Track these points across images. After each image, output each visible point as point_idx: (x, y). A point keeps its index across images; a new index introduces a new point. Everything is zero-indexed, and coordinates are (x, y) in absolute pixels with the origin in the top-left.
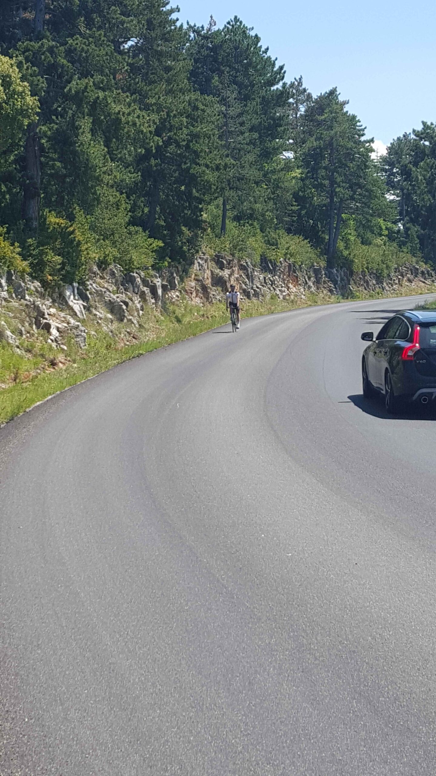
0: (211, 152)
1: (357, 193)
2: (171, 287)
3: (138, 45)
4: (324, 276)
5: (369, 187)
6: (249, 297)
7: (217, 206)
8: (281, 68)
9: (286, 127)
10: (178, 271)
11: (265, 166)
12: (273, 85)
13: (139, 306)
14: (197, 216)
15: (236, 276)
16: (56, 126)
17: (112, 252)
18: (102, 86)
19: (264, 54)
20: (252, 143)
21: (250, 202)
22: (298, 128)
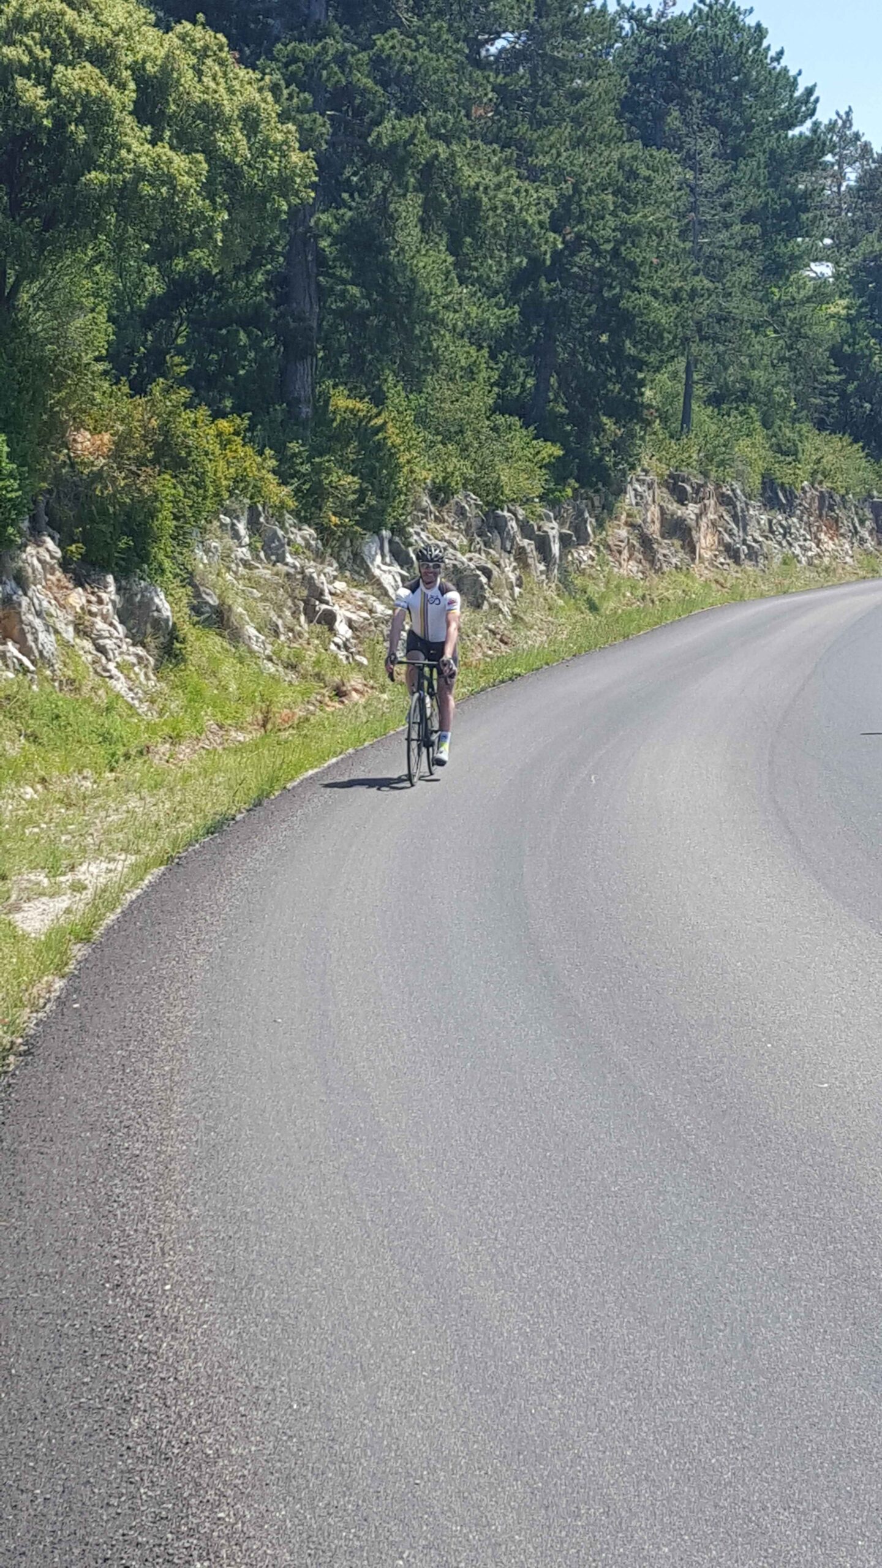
0: (662, 266)
2: (578, 539)
3: (517, 46)
6: (737, 561)
7: (674, 376)
8: (810, 91)
9: (818, 212)
10: (593, 505)
11: (772, 293)
12: (791, 126)
13: (513, 577)
14: (633, 396)
15: (712, 517)
16: (350, 214)
17: (459, 466)
18: (443, 131)
19: (775, 64)
20: (747, 245)
21: (742, 366)
22: (843, 214)
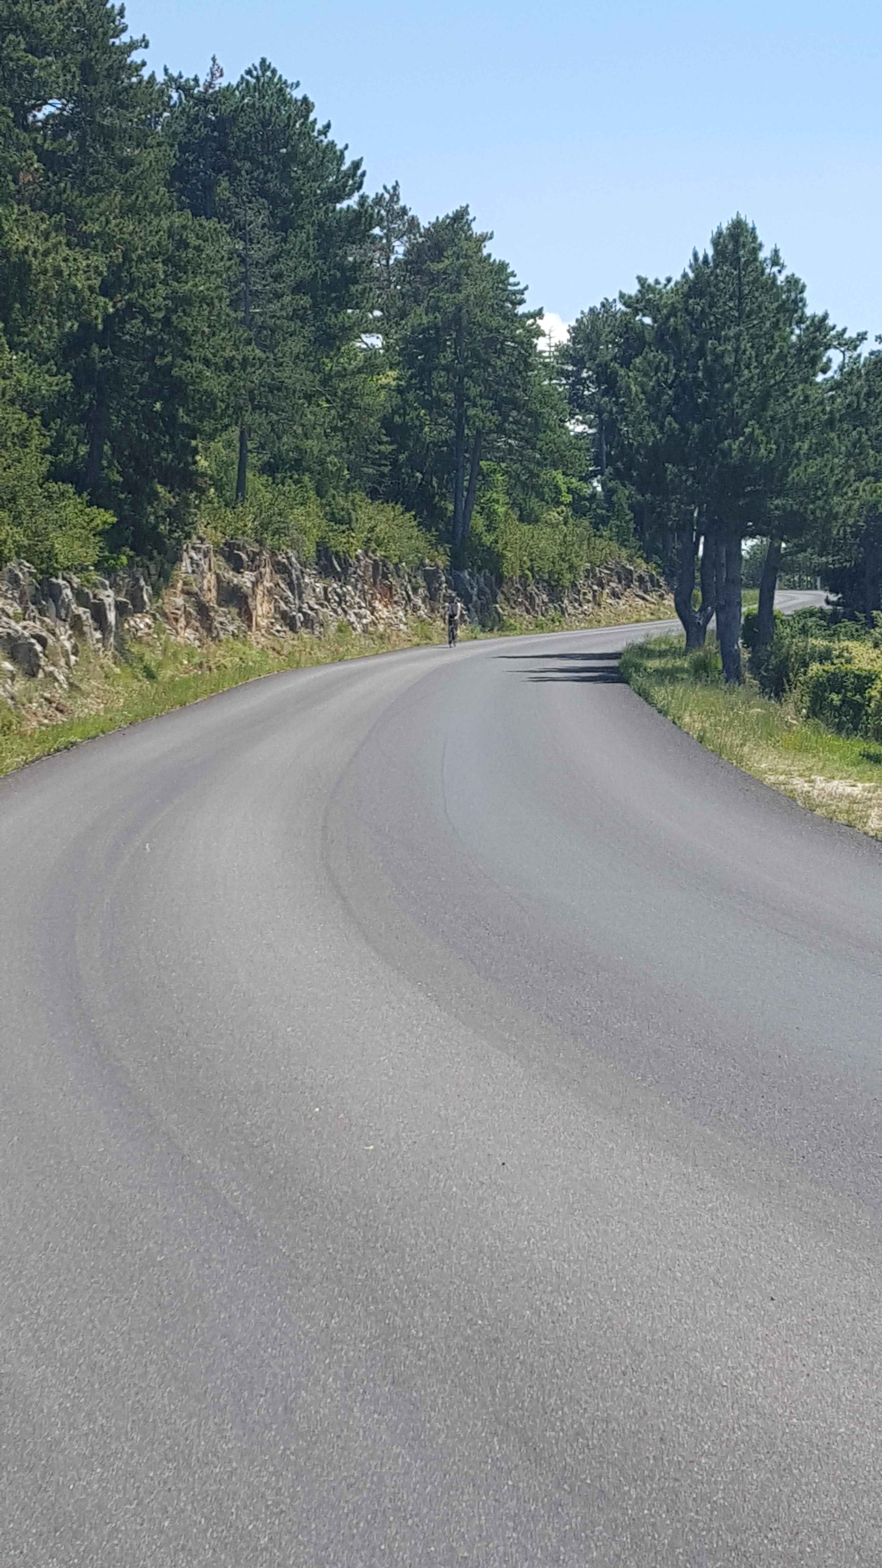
0: (214, 335)
1: (511, 419)
2: (134, 606)
3: (65, 113)
4: (444, 585)
5: (536, 406)
6: (293, 628)
7: (229, 444)
8: (356, 165)
9: (367, 285)
10: (149, 574)
11: (324, 363)
12: (340, 199)
13: (68, 645)
14: (187, 464)
15: (268, 584)
17: (13, 534)
19: (322, 137)
20: (297, 315)
21: (296, 436)
22: (392, 286)
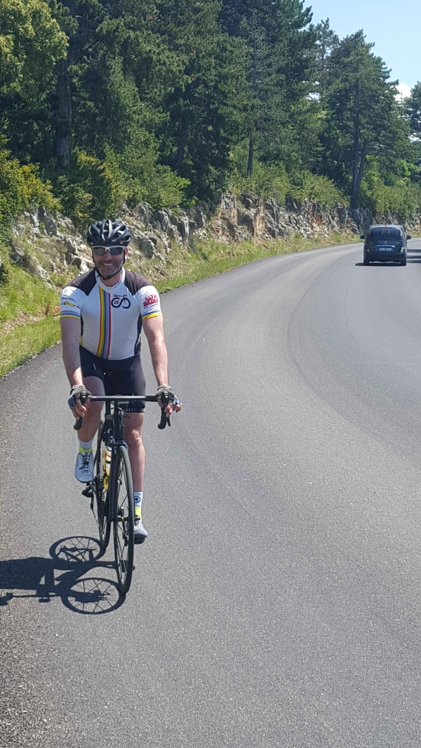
0: (238, 94)
1: (381, 135)
2: (198, 225)
4: (347, 216)
5: (393, 128)
6: (274, 236)
7: (244, 147)
8: (308, 10)
9: (313, 69)
10: (205, 209)
11: (291, 107)
12: (300, 27)
13: (167, 243)
14: (225, 156)
15: (262, 215)
16: (87, 66)
17: (141, 190)
18: (132, 26)
20: (279, 84)
21: (276, 143)
22: (325, 70)
